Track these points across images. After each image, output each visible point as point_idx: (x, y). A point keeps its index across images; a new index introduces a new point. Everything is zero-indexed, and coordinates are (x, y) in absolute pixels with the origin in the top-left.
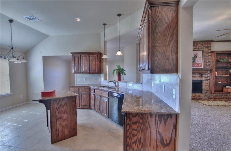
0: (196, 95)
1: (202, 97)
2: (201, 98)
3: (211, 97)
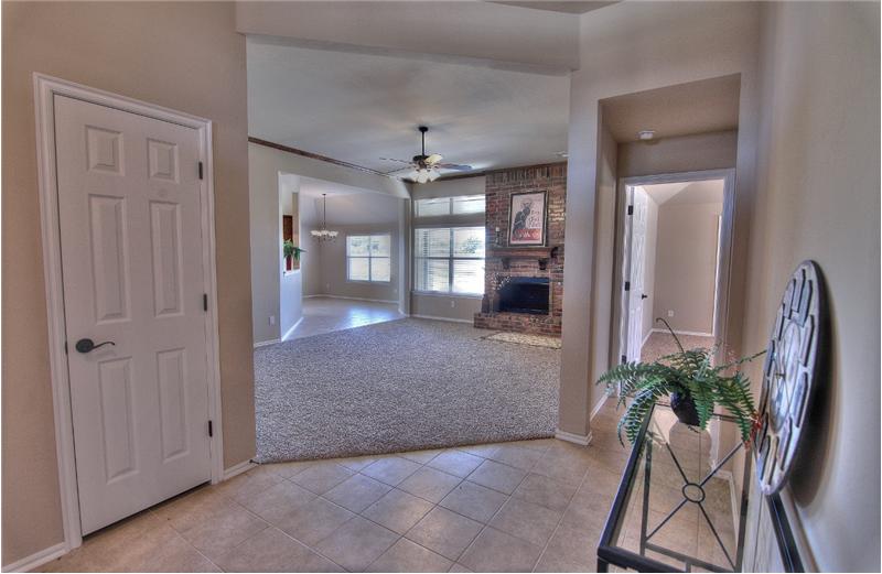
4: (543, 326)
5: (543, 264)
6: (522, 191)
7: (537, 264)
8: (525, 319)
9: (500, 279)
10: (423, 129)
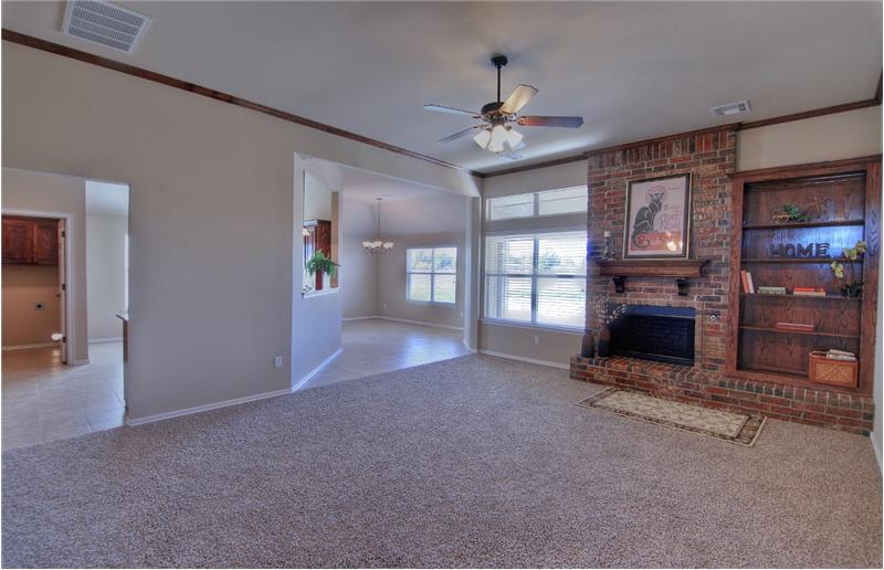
0: (629, 370)
1: (656, 380)
2: (650, 386)
3: (698, 389)
4: (688, 386)
5: (683, 286)
6: (647, 176)
7: (674, 287)
8: (657, 373)
9: (611, 307)
10: (499, 61)
